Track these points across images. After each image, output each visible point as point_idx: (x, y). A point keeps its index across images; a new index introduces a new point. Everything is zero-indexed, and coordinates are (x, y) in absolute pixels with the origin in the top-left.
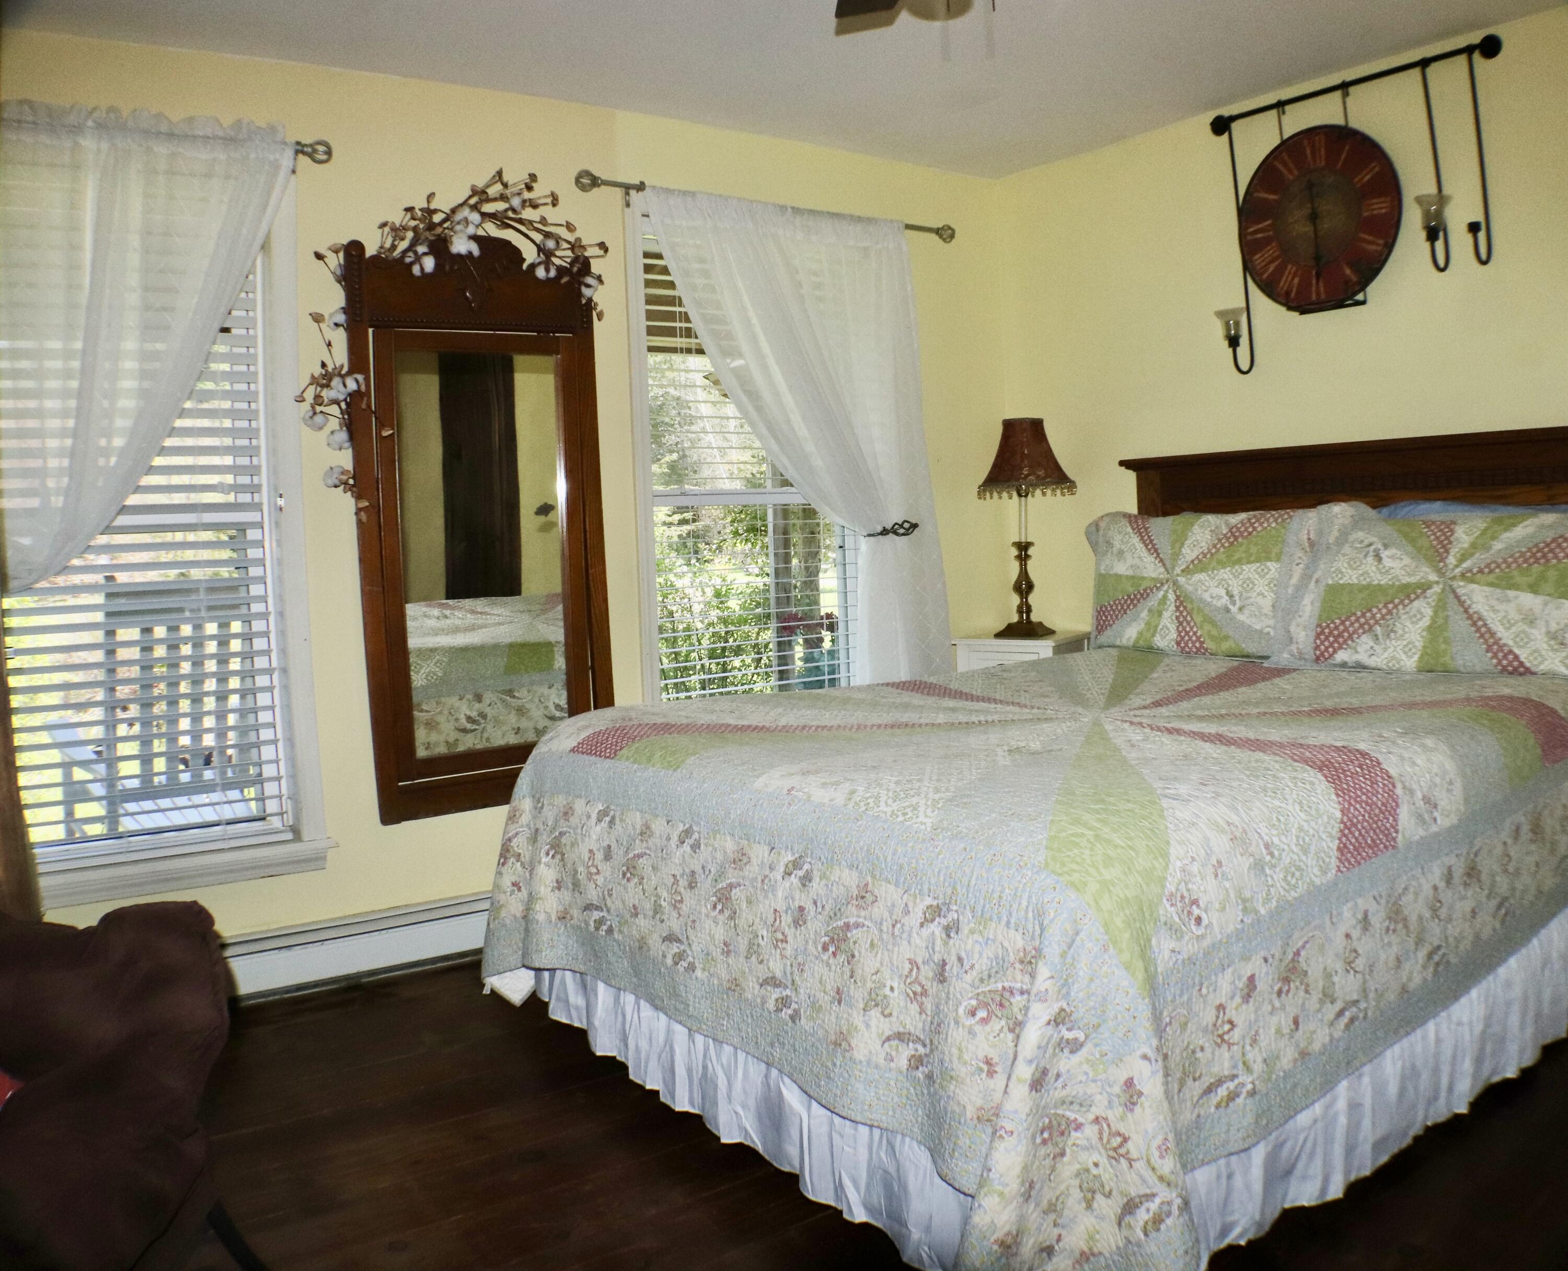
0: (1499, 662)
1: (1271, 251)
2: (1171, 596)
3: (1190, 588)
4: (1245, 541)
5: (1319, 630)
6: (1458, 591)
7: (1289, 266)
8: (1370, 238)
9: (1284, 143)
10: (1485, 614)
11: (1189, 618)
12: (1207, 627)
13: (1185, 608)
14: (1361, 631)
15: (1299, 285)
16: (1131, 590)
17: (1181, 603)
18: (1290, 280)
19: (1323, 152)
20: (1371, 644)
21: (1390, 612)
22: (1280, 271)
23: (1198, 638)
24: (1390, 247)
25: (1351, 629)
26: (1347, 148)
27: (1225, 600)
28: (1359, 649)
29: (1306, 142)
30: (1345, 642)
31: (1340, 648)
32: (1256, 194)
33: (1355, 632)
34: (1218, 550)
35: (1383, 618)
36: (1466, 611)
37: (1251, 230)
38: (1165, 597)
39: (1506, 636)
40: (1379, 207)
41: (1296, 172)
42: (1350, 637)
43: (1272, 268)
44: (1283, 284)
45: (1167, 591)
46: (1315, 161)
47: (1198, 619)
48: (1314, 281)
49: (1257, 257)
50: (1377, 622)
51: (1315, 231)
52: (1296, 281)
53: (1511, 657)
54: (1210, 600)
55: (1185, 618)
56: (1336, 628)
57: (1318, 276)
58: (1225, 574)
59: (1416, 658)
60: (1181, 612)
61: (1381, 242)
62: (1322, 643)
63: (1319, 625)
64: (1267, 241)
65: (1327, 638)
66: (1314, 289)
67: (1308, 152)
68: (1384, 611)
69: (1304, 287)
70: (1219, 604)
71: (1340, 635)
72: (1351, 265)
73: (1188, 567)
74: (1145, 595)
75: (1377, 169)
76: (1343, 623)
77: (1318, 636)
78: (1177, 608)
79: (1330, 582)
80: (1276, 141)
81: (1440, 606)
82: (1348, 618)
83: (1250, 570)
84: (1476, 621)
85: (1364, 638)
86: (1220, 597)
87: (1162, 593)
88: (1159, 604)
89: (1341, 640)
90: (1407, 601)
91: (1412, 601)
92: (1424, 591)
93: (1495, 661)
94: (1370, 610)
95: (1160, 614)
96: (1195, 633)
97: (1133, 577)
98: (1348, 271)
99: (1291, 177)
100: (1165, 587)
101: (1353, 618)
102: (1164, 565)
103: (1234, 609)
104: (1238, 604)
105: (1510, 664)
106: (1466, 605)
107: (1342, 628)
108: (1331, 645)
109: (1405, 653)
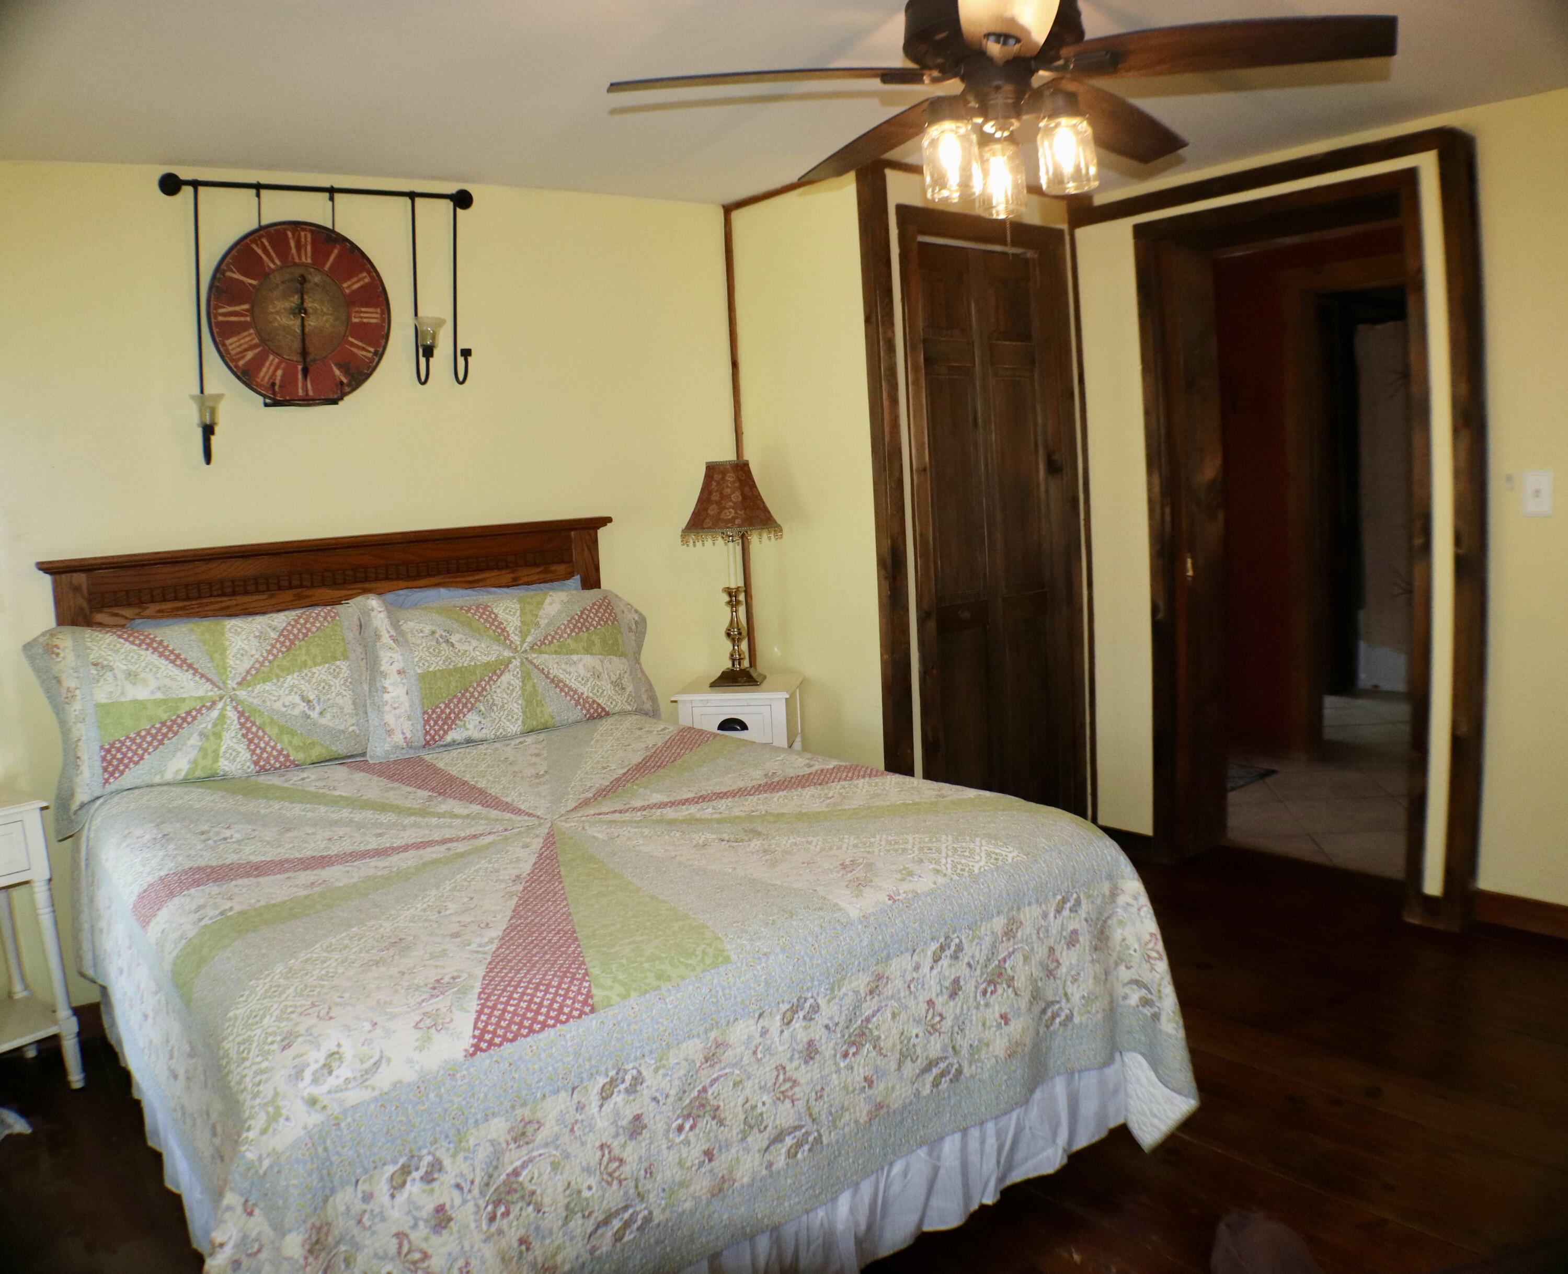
0: (588, 711)
1: (249, 337)
2: (231, 714)
3: (256, 701)
4: (302, 643)
5: (426, 717)
6: (535, 661)
7: (271, 357)
8: (360, 344)
9: (261, 228)
10: (562, 676)
11: (260, 733)
12: (286, 738)
13: (254, 724)
14: (465, 710)
15: (284, 376)
16: (164, 716)
17: (247, 719)
18: (271, 370)
19: (309, 248)
20: (479, 719)
21: (484, 689)
22: (259, 361)
23: (280, 752)
24: (380, 354)
25: (456, 710)
26: (336, 252)
27: (303, 706)
28: (468, 726)
29: (290, 234)
30: (453, 722)
31: (450, 728)
32: (229, 274)
33: (460, 711)
34: (276, 656)
35: (480, 694)
36: (547, 677)
37: (221, 311)
38: (222, 717)
39: (585, 690)
40: (370, 316)
41: (278, 262)
42: (457, 717)
43: (250, 355)
44: (264, 374)
45: (223, 709)
46: (300, 258)
47: (272, 731)
48: (300, 376)
49: (231, 341)
50: (477, 700)
51: (303, 326)
52: (279, 373)
53: (595, 706)
54: (284, 709)
55: (255, 734)
56: (443, 712)
57: (306, 372)
58: (291, 679)
59: (519, 722)
60: (249, 730)
61: (372, 350)
62: (431, 728)
63: (425, 713)
64: (243, 327)
65: (436, 723)
66: (300, 384)
67: (292, 244)
68: (479, 689)
69: (289, 380)
70: (296, 712)
71: (448, 717)
72: (339, 366)
73: (244, 679)
74: (189, 718)
75: (367, 280)
76: (447, 706)
77: (427, 722)
78: (242, 725)
79: (419, 671)
80: (254, 225)
81: (526, 678)
82: (451, 701)
83: (321, 672)
84: (556, 682)
85: (469, 716)
86: (294, 705)
87: (215, 713)
88: (215, 725)
89: (450, 722)
90: (495, 678)
91: (499, 677)
92: (507, 666)
93: (584, 712)
94: (467, 690)
95: (218, 736)
96: (273, 748)
97: (164, 702)
98: (337, 372)
99: (272, 266)
100: (220, 705)
101: (455, 701)
102: (208, 680)
103: (314, 715)
104: (318, 709)
105: (596, 711)
106: (546, 671)
107: (448, 711)
108: (441, 728)
109: (508, 720)
